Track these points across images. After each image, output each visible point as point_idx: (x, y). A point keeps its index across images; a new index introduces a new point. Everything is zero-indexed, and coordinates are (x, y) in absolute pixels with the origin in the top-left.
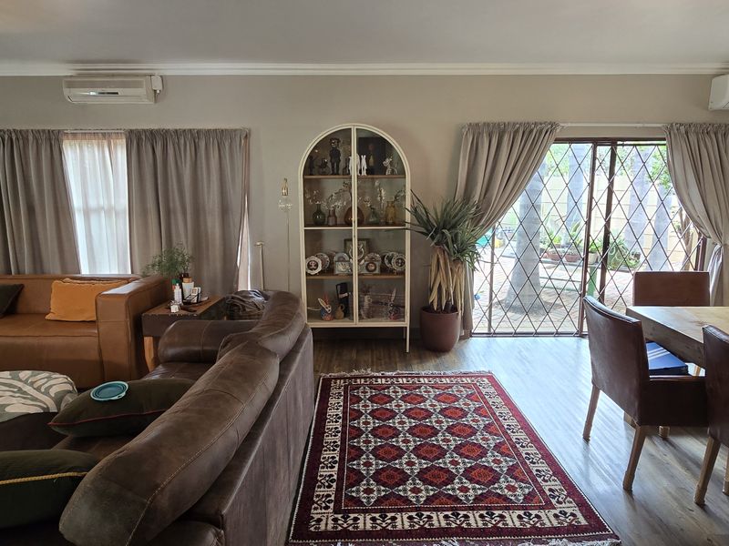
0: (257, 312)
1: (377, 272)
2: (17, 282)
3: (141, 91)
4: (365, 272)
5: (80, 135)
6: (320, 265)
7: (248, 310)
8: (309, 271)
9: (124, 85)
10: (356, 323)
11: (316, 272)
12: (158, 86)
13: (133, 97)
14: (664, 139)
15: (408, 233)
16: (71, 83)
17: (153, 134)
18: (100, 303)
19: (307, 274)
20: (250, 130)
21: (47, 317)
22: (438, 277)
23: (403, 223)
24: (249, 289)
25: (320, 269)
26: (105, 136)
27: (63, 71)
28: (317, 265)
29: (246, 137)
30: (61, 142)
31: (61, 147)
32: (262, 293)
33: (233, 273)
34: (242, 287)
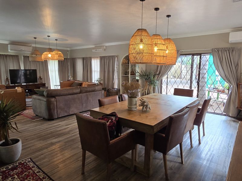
3: (102, 49)
5: (94, 58)
12: (105, 48)
13: (100, 50)
14: (211, 53)
16: (93, 48)
17: (103, 57)
19: (122, 85)
20: (118, 55)
26: (97, 57)
27: (93, 46)
29: (117, 57)
30: (92, 59)
31: (92, 60)
32: (117, 89)
33: (113, 84)
34: (115, 87)
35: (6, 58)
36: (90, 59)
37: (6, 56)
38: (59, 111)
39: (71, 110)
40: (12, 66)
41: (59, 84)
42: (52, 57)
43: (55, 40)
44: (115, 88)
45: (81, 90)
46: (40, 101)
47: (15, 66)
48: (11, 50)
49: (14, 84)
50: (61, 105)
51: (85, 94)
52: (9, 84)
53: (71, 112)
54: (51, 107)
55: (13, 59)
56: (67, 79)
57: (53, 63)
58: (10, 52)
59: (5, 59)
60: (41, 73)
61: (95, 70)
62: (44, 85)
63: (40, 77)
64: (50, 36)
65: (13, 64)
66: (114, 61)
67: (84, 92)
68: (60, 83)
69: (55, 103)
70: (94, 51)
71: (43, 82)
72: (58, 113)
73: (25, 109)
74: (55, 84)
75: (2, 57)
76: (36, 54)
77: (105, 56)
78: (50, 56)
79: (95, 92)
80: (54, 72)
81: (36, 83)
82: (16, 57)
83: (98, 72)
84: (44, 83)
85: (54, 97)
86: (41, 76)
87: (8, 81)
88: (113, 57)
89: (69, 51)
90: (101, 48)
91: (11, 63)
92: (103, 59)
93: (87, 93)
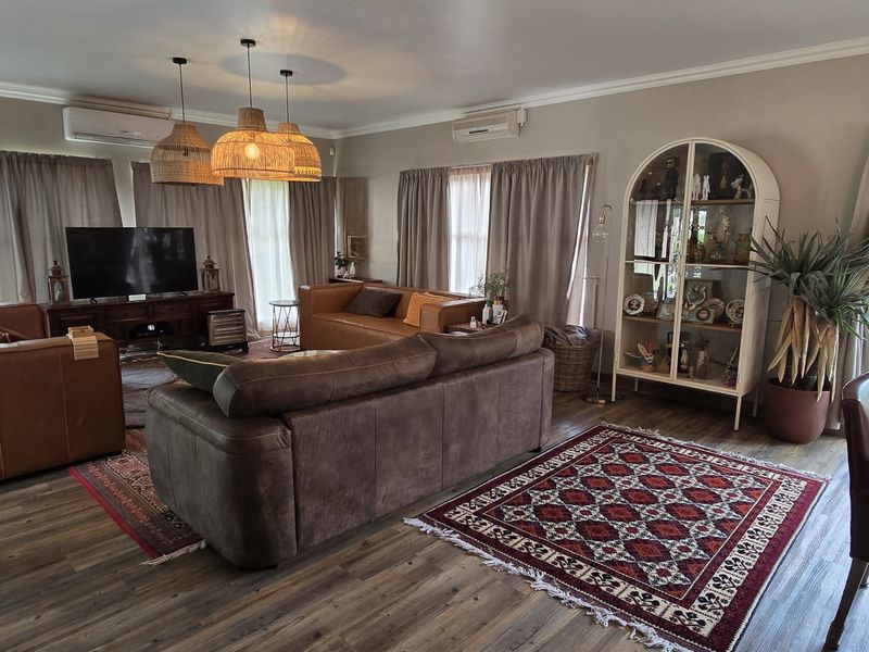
0: (567, 346)
1: (710, 321)
2: (399, 292)
3: (505, 127)
4: (694, 319)
5: (462, 170)
6: (642, 305)
7: (558, 343)
8: (628, 311)
9: (494, 122)
10: (673, 378)
11: (636, 312)
12: (521, 119)
13: (498, 132)
15: (751, 276)
16: (458, 125)
17: (511, 165)
18: (424, 312)
19: (624, 313)
20: (598, 156)
21: (405, 321)
22: (789, 338)
23: (746, 262)
24: (581, 325)
25: (641, 310)
26: (479, 170)
28: (639, 306)
29: (591, 162)
30: (447, 176)
31: (447, 184)
32: (586, 331)
33: (562, 305)
34: (571, 322)
35: (54, 172)
36: (442, 177)
37: (54, 162)
38: (310, 508)
39: (382, 491)
40: (83, 213)
41: (292, 297)
42: (262, 157)
43: (282, 72)
44: (573, 327)
45: (437, 357)
46: (189, 436)
47: (96, 210)
48: (76, 134)
49: (92, 297)
50: (325, 466)
51: (460, 381)
52: (64, 297)
53: (379, 503)
54: (262, 490)
55: (85, 179)
56: (325, 276)
57: (268, 196)
58: (74, 144)
59: (47, 177)
60: (213, 245)
61: (464, 231)
62: (225, 301)
63: (210, 265)
64: (253, 42)
65: (87, 201)
66: (575, 185)
67: (455, 366)
68: (300, 293)
69: (287, 457)
70: (462, 135)
71: (224, 289)
72: (304, 523)
73: (115, 453)
74: (274, 299)
75: (34, 165)
76: (186, 149)
77: (522, 162)
78: (252, 151)
79: (514, 367)
80: (271, 241)
81: (191, 294)
82: (97, 170)
83: (478, 240)
84: (227, 291)
85: (278, 414)
86: (215, 259)
87: (62, 283)
88: (568, 167)
89: (336, 145)
90: (502, 121)
91: (78, 198)
92: (510, 180)
93: (474, 377)
